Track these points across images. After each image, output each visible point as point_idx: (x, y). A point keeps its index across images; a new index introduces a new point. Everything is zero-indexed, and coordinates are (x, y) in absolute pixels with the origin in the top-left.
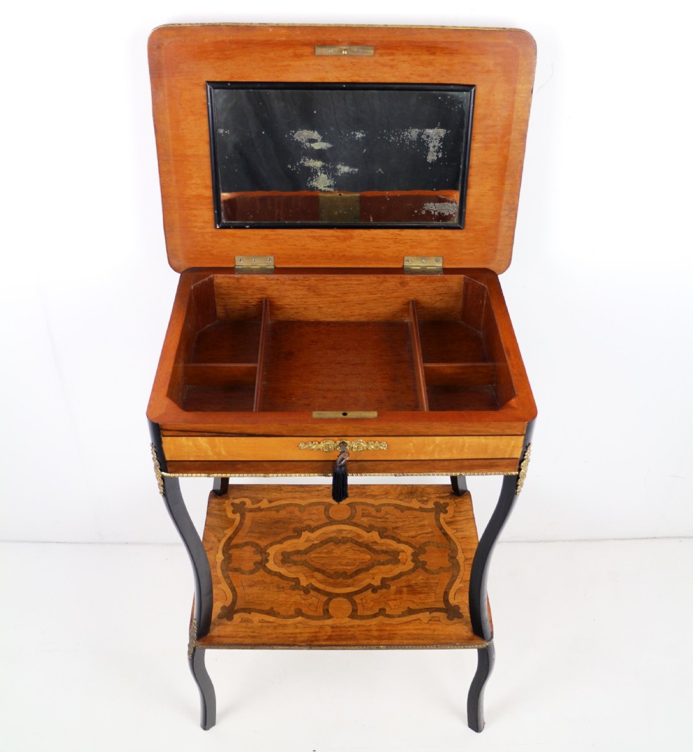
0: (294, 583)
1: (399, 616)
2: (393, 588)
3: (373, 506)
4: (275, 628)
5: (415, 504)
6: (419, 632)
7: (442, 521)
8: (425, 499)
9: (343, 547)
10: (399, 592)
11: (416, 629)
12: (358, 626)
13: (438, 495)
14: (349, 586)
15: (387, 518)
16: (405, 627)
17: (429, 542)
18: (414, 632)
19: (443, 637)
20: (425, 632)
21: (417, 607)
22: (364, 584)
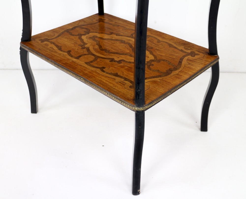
0: (82, 44)
1: (107, 73)
2: (122, 64)
3: (158, 40)
4: (52, 51)
5: (181, 48)
6: (107, 83)
7: (186, 58)
8: (189, 48)
9: (122, 44)
10: (122, 67)
11: (107, 81)
12: (84, 67)
13: (198, 50)
14: (103, 55)
15: (159, 46)
16: (103, 78)
17: (167, 60)
18: (105, 81)
19: (116, 91)
20: (109, 84)
21: (122, 75)
22: (111, 57)
